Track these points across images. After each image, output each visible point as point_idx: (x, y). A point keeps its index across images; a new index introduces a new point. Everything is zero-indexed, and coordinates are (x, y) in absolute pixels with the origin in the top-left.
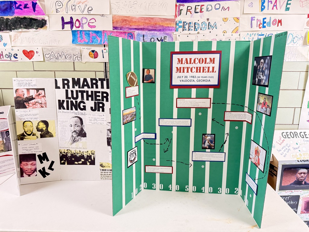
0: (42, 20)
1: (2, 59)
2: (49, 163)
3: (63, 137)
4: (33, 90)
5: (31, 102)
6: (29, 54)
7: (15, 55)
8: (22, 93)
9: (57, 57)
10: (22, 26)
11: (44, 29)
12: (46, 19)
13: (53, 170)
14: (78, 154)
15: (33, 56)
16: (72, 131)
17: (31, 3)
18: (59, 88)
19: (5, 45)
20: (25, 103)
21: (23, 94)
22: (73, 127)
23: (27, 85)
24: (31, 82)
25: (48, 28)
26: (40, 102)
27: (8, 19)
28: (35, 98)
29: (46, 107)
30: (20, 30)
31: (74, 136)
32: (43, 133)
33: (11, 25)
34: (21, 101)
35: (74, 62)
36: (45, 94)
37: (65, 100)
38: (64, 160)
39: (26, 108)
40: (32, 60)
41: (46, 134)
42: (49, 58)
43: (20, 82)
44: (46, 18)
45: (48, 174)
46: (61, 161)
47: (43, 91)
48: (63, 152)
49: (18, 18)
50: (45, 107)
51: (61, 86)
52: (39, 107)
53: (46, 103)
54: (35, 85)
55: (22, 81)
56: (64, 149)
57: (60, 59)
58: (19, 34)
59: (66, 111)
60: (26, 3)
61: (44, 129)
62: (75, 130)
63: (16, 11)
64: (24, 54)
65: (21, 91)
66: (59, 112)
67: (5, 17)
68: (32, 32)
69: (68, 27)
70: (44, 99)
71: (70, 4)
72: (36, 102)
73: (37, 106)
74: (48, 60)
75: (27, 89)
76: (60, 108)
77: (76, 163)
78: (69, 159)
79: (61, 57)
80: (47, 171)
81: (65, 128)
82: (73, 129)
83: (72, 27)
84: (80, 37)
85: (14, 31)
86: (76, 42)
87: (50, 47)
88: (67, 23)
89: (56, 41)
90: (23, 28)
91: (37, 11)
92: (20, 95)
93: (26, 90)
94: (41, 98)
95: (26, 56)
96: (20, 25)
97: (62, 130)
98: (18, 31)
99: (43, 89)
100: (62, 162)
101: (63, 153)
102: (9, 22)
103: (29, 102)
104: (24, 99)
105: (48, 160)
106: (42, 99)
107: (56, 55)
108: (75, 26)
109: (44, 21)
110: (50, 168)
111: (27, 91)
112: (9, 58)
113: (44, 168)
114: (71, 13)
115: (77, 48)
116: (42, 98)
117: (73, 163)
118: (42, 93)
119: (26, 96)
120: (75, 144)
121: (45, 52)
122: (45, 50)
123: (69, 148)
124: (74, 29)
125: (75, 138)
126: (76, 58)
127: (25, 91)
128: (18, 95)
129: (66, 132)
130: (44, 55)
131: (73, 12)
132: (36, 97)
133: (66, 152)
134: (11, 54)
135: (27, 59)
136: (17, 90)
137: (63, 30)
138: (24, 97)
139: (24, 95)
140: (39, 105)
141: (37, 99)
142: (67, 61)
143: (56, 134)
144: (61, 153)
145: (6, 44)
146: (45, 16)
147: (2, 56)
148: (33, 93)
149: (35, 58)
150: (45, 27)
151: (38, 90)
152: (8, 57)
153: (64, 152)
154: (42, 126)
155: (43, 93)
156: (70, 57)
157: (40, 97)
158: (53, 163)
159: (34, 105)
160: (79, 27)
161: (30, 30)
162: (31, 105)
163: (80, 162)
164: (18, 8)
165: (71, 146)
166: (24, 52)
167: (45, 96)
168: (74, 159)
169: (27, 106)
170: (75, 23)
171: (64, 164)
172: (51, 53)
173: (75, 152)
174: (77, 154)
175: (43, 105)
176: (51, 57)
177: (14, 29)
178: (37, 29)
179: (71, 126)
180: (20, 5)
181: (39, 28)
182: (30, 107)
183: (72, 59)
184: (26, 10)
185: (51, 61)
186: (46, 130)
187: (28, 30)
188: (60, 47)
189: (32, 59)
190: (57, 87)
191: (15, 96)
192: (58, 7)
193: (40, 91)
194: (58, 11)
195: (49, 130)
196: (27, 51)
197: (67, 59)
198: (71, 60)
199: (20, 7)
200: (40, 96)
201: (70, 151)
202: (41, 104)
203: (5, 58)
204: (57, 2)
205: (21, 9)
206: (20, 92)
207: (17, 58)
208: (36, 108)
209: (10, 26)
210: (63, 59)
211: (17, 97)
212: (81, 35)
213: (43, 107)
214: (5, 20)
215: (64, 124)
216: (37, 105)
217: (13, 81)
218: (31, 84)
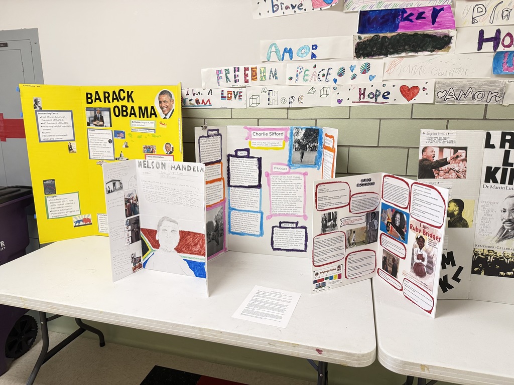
0: (443, 37)
1: (362, 100)
2: (456, 268)
3: (485, 229)
4: (450, 150)
5: (443, 168)
6: (408, 92)
7: (386, 94)
8: (431, 154)
9: (457, 97)
10: (407, 47)
11: (444, 51)
12: (451, 35)
13: (458, 280)
14: (508, 259)
15: (415, 96)
16: (504, 220)
17: (431, 10)
18: (493, 147)
19: (372, 78)
20: (433, 170)
21: (433, 155)
22: (507, 213)
23: (442, 141)
24: (448, 136)
25: (451, 49)
26: (457, 169)
27: (386, 37)
28: (449, 163)
29: (465, 177)
30: (403, 54)
31: (506, 227)
32: (453, 219)
33: (390, 46)
34: (428, 166)
35: (486, 105)
36: (466, 156)
37: (502, 167)
38: (479, 267)
39: (433, 177)
40: (412, 102)
41: (457, 221)
42: (444, 98)
43: (432, 136)
44: (452, 33)
45: (451, 287)
46: (473, 268)
47: (465, 151)
48: (480, 253)
49: (403, 35)
50: (462, 177)
51: (497, 144)
52: (454, 176)
53: (466, 171)
54: (453, 142)
55: (434, 134)
56: (483, 248)
57: (463, 100)
58: (398, 60)
59: (498, 185)
60: (421, 10)
61: (456, 213)
62: (511, 218)
63: (402, 24)
64: (401, 92)
65: (431, 150)
66: (485, 186)
67: (381, 35)
68: (423, 57)
69: (488, 46)
70: (463, 165)
71: (500, 8)
72: (451, 169)
73: (450, 176)
74: (440, 102)
75: (440, 147)
76: (487, 181)
77: (502, 273)
78: (490, 265)
79: (465, 96)
80: (451, 281)
81: (491, 213)
82: (506, 216)
83: (496, 47)
84: (507, 63)
85: (392, 56)
86: (500, 72)
87: (448, 81)
88: (488, 40)
89: (462, 70)
90: (408, 51)
91: (438, 22)
92: (428, 157)
93: (438, 149)
94: (459, 163)
95: (403, 95)
96: (404, 46)
97: (485, 217)
98: (400, 55)
99: (465, 149)
100: (476, 269)
101: (480, 256)
102: (386, 42)
103: (440, 169)
104: (433, 164)
105: (454, 265)
106: (460, 165)
107: (457, 93)
108: (503, 44)
109: (446, 39)
110: (456, 278)
111: (440, 150)
112: (373, 100)
113: (446, 277)
114: (499, 22)
115: (500, 80)
116: (461, 163)
117: (496, 274)
118: (462, 154)
119: (436, 158)
120: (505, 241)
121: (438, 88)
122: (440, 85)
123: (493, 247)
124: (501, 48)
125: (507, 231)
126: (493, 98)
127: (437, 151)
128: (425, 157)
129: (491, 220)
130: (436, 93)
131: (505, 22)
132: (451, 161)
133: (486, 253)
134: (380, 93)
135: (404, 101)
136: (424, 149)
137: (480, 51)
138: (434, 161)
139: (433, 157)
140: (454, 174)
141: (453, 165)
142: (476, 102)
143: (473, 223)
144: (476, 254)
145: (374, 77)
146: (450, 30)
147: (362, 96)
148: (448, 154)
149: (419, 98)
150: (447, 47)
151: (456, 149)
152: (373, 98)
153: (482, 254)
154: (454, 207)
155: (464, 155)
156: (483, 97)
157: (457, 161)
158: (461, 269)
159: (446, 174)
160: (509, 46)
161: (420, 53)
162: (441, 173)
163: (509, 273)
164: (407, 19)
165: (496, 245)
166: (402, 88)
167: (466, 161)
168: (498, 267)
169: (436, 175)
170: (504, 40)
171: (479, 273)
172: (448, 90)
173: (502, 255)
174: (506, 260)
175: (460, 174)
176: (448, 97)
177: (392, 53)
178: (432, 51)
179: (504, 212)
180: (411, 14)
181: (436, 50)
182: (440, 177)
183: (485, 99)
184: (420, 21)
185: (446, 102)
186: (458, 214)
187: (416, 54)
188: (466, 80)
189: (413, 99)
190: (489, 145)
191: (420, 157)
192: (476, 14)
193: (459, 151)
194: (476, 21)
195: (464, 215)
196: (407, 87)
197: (477, 99)
198: (483, 101)
199: (410, 18)
200: (459, 159)
201: (493, 253)
202: (458, 172)
203: (367, 99)
204: (477, 7)
205: (411, 21)
206: (429, 153)
207: (388, 98)
208: (449, 179)
209: (386, 49)
210: (467, 100)
211: (423, 160)
212: (510, 60)
213: (460, 178)
214: (380, 40)
215: (491, 207)
216: (451, 173)
217: (421, 134)
218: (448, 139)
